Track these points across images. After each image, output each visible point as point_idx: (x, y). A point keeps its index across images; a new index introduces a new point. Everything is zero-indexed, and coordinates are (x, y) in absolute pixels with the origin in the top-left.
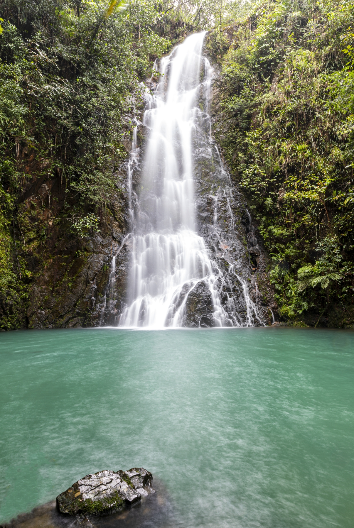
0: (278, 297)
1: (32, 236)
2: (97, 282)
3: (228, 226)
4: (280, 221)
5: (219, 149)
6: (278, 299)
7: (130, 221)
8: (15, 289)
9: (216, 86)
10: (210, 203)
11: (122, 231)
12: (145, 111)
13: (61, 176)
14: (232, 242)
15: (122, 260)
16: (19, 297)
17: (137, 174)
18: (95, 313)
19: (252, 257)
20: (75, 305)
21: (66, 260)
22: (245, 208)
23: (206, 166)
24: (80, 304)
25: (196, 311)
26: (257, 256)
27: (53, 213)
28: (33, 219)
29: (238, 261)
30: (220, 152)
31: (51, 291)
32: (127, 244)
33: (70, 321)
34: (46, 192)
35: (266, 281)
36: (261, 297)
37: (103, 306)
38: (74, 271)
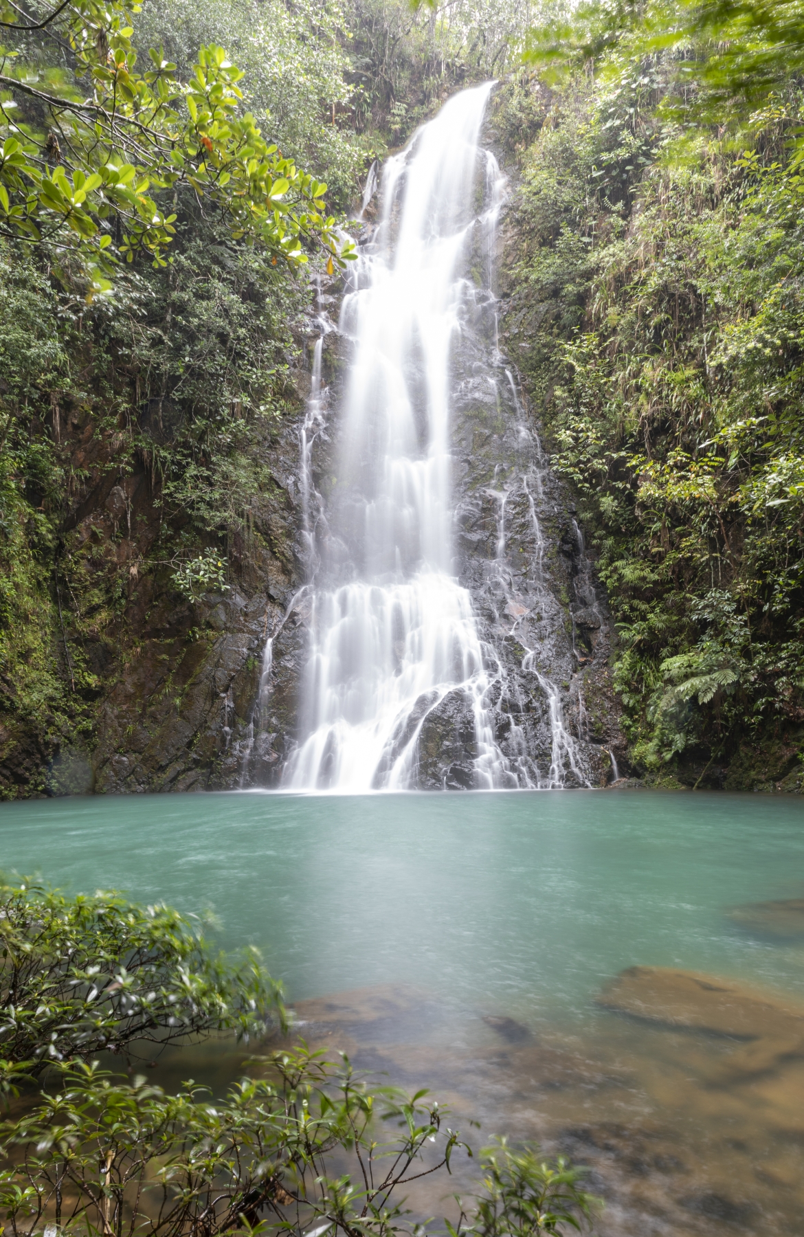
0: (628, 722)
1: (96, 600)
2: (234, 694)
3: (527, 563)
4: (642, 548)
5: (515, 377)
6: (628, 728)
7: (306, 558)
8: (64, 712)
9: (511, 223)
10: (490, 509)
11: (290, 580)
12: (343, 296)
13: (151, 466)
14: (535, 599)
15: (287, 646)
16: (75, 727)
17: (322, 449)
18: (230, 760)
19: (581, 632)
20: (190, 744)
21: (169, 650)
22: (570, 519)
23: (484, 422)
24: (199, 741)
25: (439, 756)
26: (593, 628)
27: (140, 549)
28: (96, 564)
29: (546, 642)
30: (517, 384)
31: (140, 715)
32: (298, 610)
33: (180, 778)
34: (123, 503)
35: (605, 687)
36: (590, 723)
37: (247, 747)
38: (185, 672)
